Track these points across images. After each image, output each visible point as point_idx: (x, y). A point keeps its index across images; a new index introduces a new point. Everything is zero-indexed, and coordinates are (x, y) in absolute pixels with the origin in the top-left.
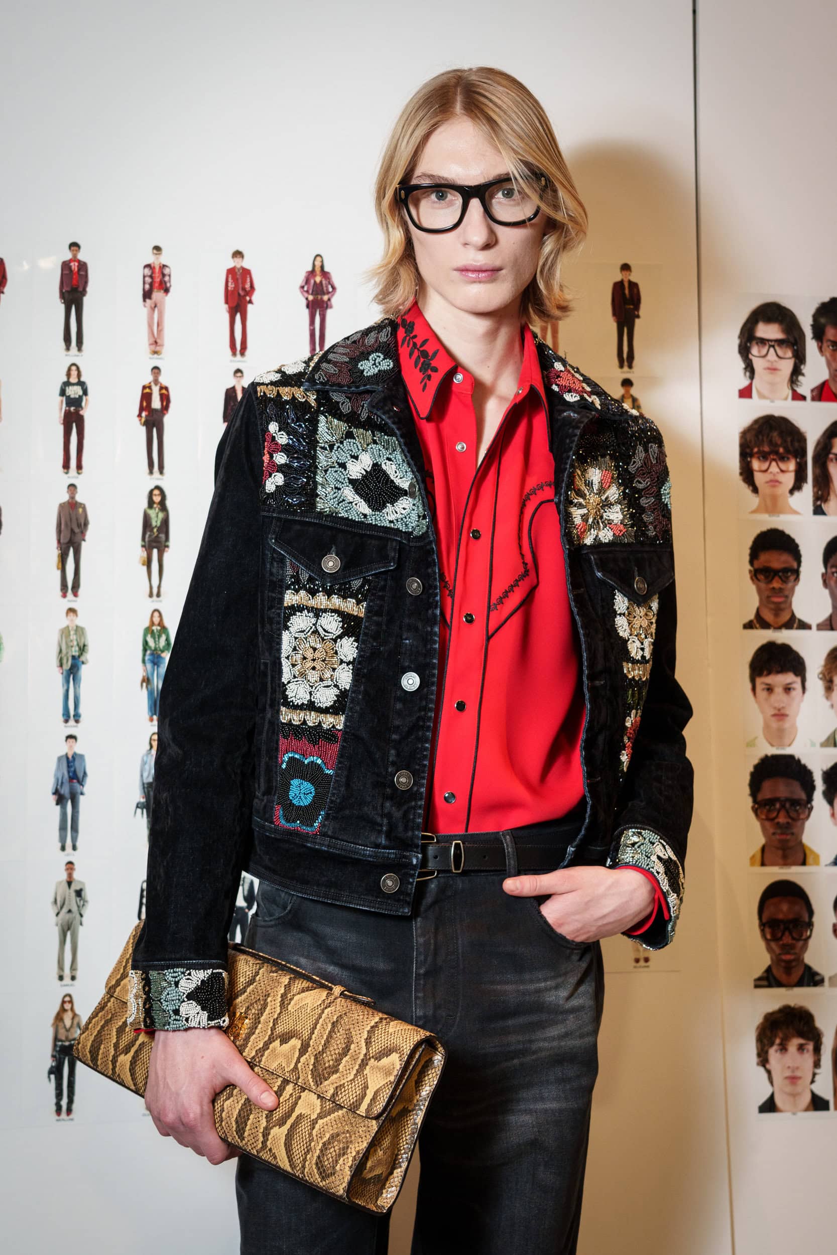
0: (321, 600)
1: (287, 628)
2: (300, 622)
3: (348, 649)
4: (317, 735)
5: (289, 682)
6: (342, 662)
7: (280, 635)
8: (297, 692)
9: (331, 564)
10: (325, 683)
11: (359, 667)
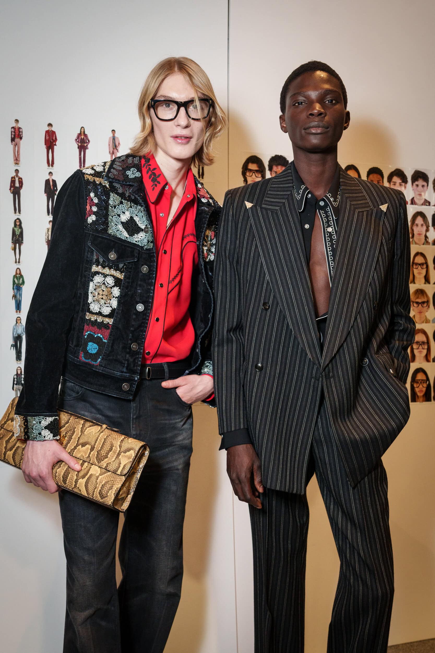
0: (107, 271)
1: (92, 281)
2: (98, 279)
3: (116, 292)
4: (102, 326)
5: (91, 303)
6: (114, 297)
7: (89, 283)
8: (94, 307)
9: (112, 256)
10: (107, 305)
11: (120, 299)
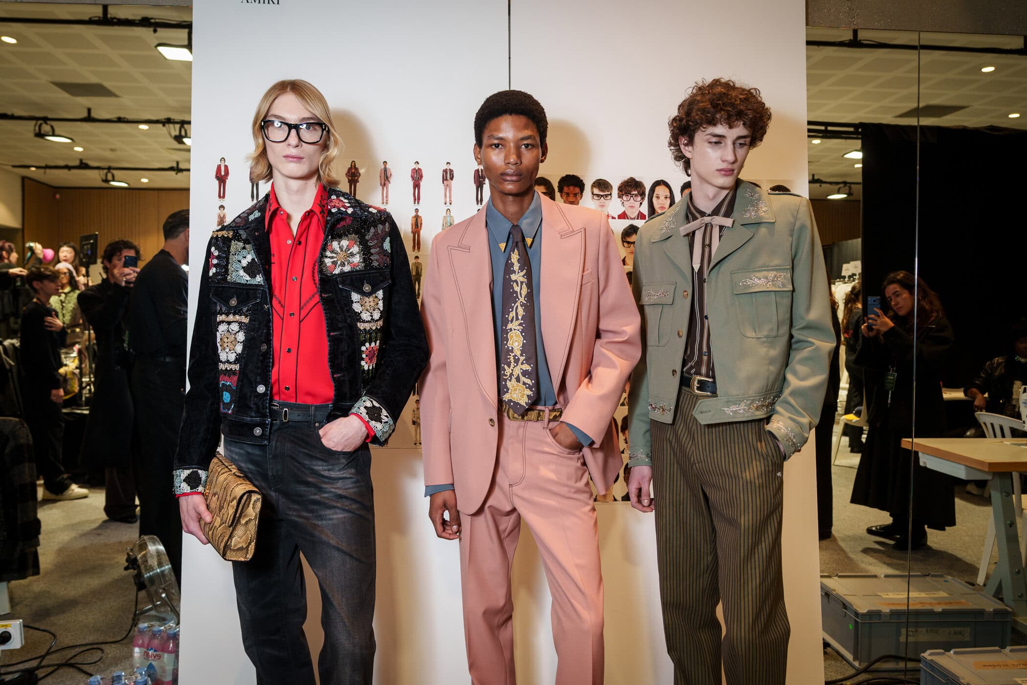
0: (231, 318)
1: (218, 331)
2: (222, 328)
5: (220, 353)
8: (224, 356)
9: (233, 302)
10: (232, 352)
